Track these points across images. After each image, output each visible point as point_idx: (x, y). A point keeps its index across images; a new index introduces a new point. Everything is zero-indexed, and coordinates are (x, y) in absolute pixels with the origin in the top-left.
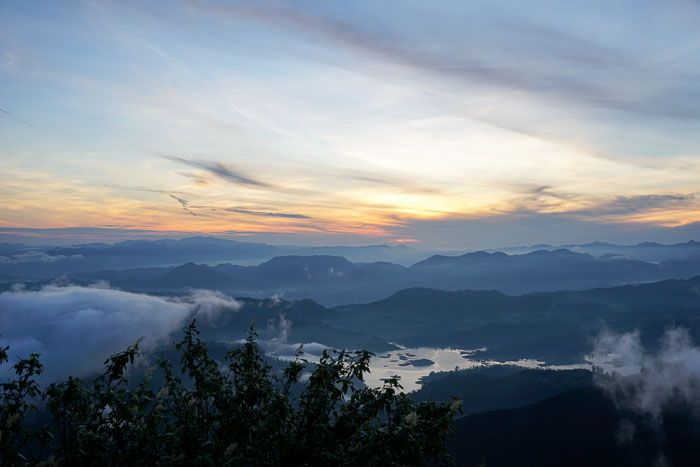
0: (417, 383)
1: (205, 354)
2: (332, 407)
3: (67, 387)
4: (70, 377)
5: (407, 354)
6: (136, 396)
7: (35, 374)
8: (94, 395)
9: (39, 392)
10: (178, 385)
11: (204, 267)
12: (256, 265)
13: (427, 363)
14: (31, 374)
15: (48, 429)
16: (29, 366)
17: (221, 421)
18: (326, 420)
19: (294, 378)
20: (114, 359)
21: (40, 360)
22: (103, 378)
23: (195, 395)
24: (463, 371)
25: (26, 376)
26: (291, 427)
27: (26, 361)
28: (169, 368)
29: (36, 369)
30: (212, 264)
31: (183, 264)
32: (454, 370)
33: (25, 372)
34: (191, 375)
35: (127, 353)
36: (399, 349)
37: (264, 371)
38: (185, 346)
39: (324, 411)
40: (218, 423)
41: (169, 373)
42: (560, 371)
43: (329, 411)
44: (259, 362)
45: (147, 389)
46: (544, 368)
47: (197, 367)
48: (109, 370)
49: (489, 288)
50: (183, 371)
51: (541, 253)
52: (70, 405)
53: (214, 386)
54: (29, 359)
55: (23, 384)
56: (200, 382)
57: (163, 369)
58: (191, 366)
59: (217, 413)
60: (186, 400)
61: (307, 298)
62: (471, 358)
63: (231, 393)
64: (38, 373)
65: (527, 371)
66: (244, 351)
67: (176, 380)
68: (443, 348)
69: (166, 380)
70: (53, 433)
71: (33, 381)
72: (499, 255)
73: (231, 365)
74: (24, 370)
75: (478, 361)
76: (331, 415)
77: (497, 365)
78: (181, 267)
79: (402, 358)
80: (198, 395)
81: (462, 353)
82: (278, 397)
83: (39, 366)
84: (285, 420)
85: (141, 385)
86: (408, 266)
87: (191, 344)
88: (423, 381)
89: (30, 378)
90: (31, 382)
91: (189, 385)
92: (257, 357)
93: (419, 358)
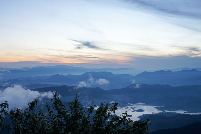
0: (138, 118)
1: (60, 103)
2: (104, 122)
3: (16, 111)
4: (17, 108)
5: (135, 107)
6: (38, 115)
7: (6, 108)
8: (24, 115)
9: (7, 114)
10: (52, 113)
11: (62, 75)
12: (80, 75)
13: (142, 111)
14: (5, 108)
15: (10, 125)
16: (4, 105)
17: (66, 126)
18: (102, 126)
19: (91, 112)
20: (31, 103)
21: (8, 103)
22: (27, 110)
23: (57, 116)
24: (155, 114)
25: (4, 108)
26: (89, 127)
27: (4, 103)
28: (49, 107)
29: (6, 106)
30: (65, 74)
31: (55, 74)
32: (152, 113)
33: (3, 107)
34: (56, 109)
35: (35, 102)
36: (131, 105)
37: (81, 109)
38: (54, 100)
39: (102, 123)
40: (65, 126)
41: (49, 109)
42: (193, 115)
43: (103, 123)
44: (79, 106)
45: (41, 113)
46: (186, 114)
47: (58, 107)
48: (29, 107)
49: (165, 84)
50: (53, 108)
51: (185, 71)
52: (17, 117)
53: (64, 114)
54: (5, 102)
55: (3, 111)
56: (59, 112)
57: (47, 108)
58: (56, 106)
59: (65, 123)
60: (54, 118)
61: (98, 87)
62: (158, 109)
63: (70, 116)
64: (7, 107)
65: (180, 115)
66: (74, 102)
67: (51, 111)
68: (148, 105)
69: (48, 111)
70: (12, 126)
71: (6, 110)
72: (169, 71)
73: (70, 107)
74: (3, 106)
75: (161, 110)
76: (104, 125)
77: (168, 112)
78: (54, 75)
79: (133, 109)
80: (58, 116)
81: (155, 107)
82: (85, 117)
83: (7, 105)
84: (87, 125)
85: (39, 111)
86: (135, 76)
87: (56, 99)
88: (140, 117)
89: (5, 109)
90: (5, 110)
91: (55, 113)
92: (78, 104)
93: (139, 109)
